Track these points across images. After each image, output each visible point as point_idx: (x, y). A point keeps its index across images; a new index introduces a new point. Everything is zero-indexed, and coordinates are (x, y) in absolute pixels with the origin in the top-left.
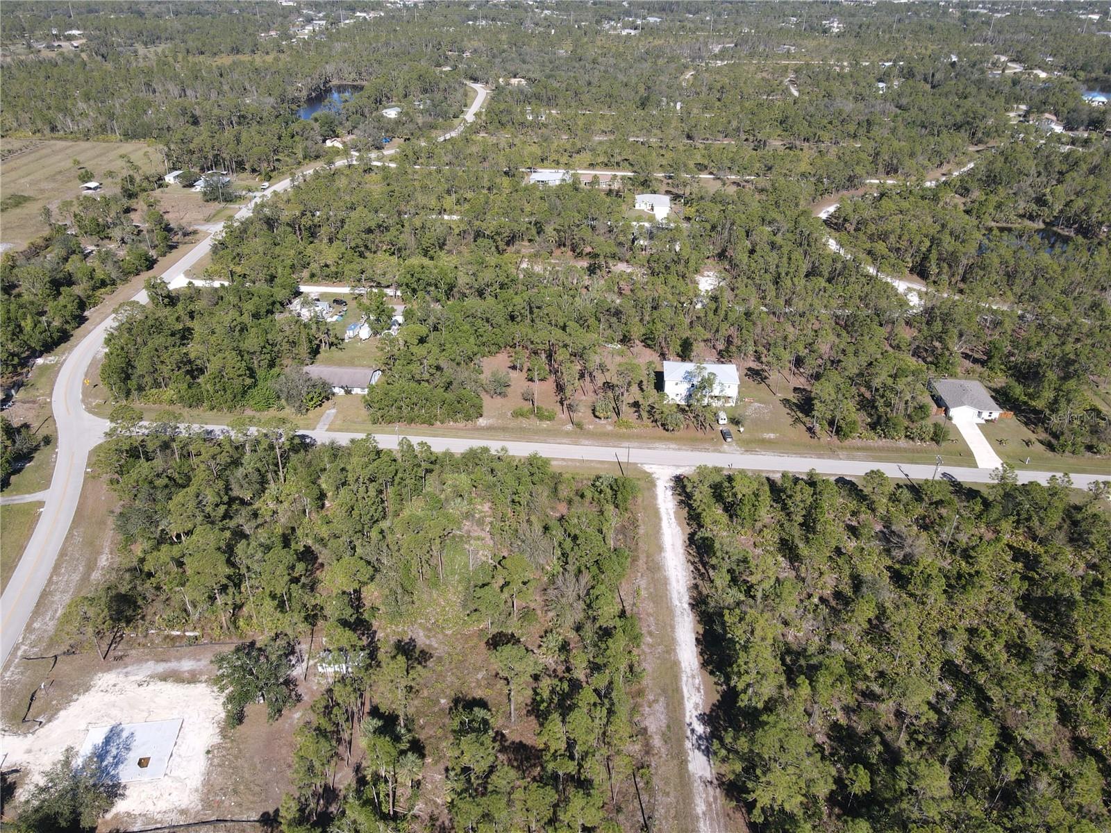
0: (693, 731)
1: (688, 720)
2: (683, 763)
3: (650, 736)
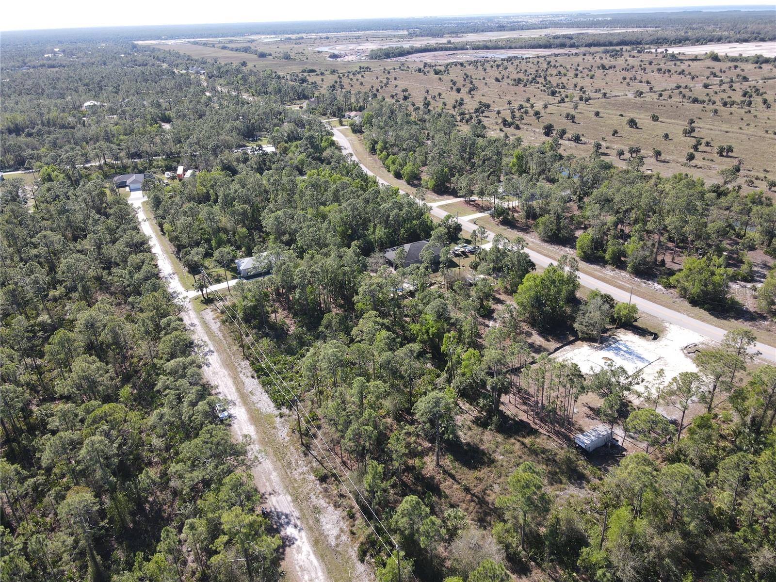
0: (296, 526)
2: (295, 499)
3: (329, 503)
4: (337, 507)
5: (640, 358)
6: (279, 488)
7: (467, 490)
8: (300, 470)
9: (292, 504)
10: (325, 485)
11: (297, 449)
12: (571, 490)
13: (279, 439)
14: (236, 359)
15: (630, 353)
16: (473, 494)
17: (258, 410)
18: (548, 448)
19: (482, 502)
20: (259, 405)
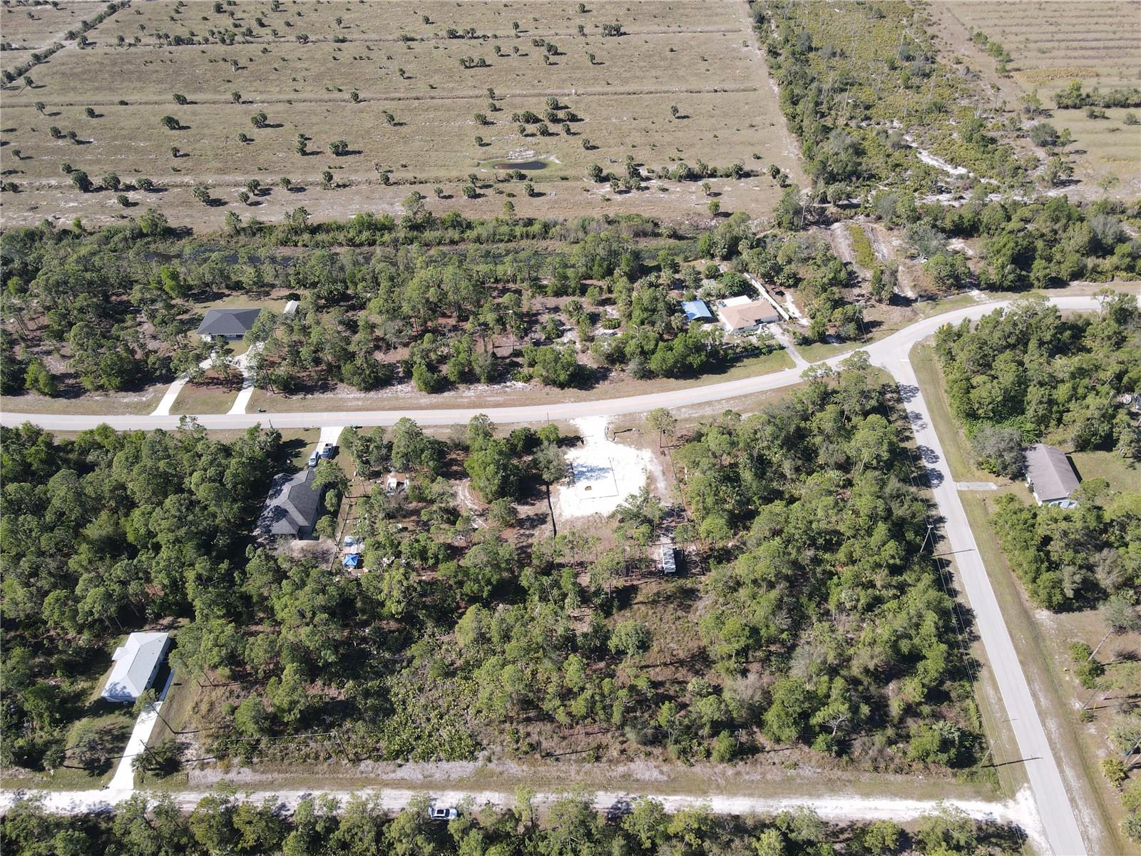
0: (635, 799)
2: (605, 788)
3: (625, 764)
4: (632, 760)
5: (600, 469)
7: (665, 664)
8: (573, 773)
10: (604, 759)
11: (546, 764)
12: (700, 605)
13: (520, 774)
14: (347, 772)
15: (592, 470)
16: (671, 664)
17: (462, 779)
18: (655, 591)
19: (682, 663)
20: (453, 776)
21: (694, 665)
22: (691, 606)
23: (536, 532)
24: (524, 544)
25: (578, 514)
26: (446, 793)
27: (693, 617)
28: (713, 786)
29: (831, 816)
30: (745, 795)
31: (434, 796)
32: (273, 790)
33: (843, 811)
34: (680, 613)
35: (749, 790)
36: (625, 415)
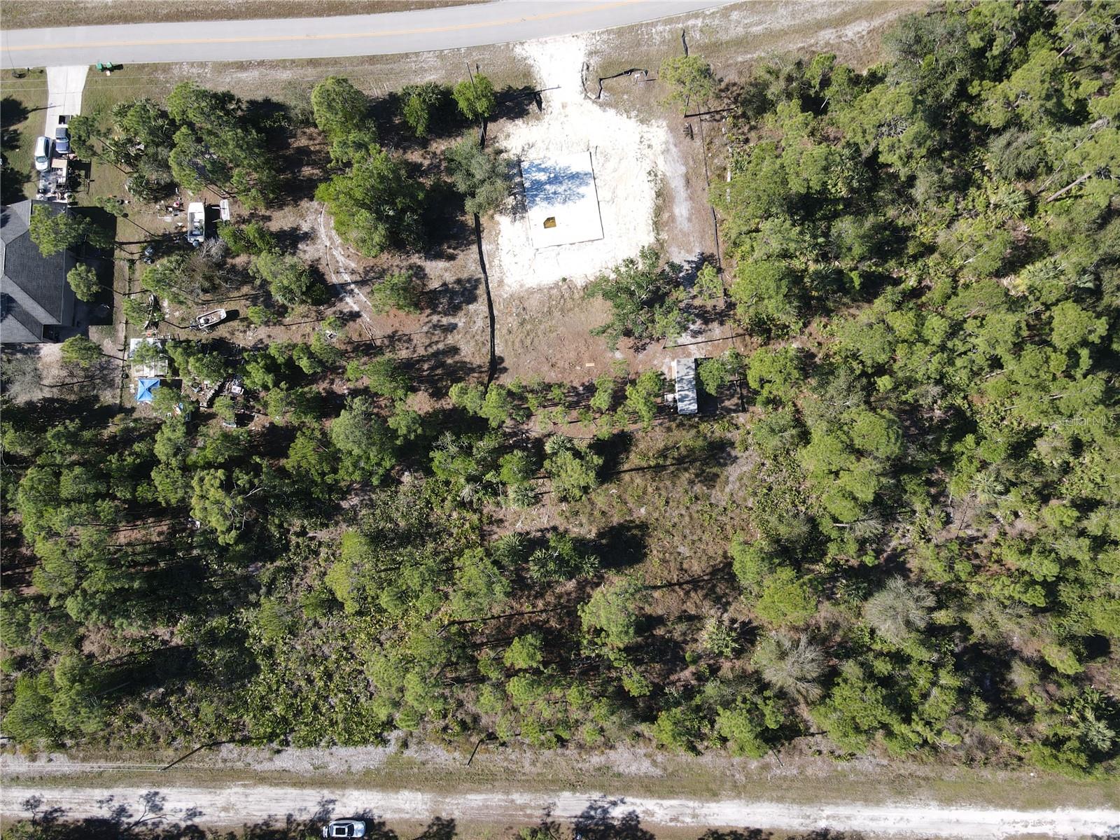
0: (614, 804)
1: (628, 799)
2: (573, 787)
3: (602, 753)
4: (612, 747)
5: (574, 177)
6: (544, 800)
8: (527, 764)
9: (578, 794)
10: (572, 745)
11: (487, 750)
12: (733, 472)
13: (451, 765)
14: (203, 761)
15: (556, 179)
16: (680, 584)
17: (367, 772)
18: (661, 445)
19: (695, 583)
20: (358, 767)
21: (714, 586)
22: (717, 476)
23: (460, 320)
24: (441, 346)
25: (531, 282)
26: (348, 792)
27: (720, 496)
28: (728, 785)
29: (892, 832)
30: (771, 800)
31: (333, 797)
32: (102, 786)
33: (911, 825)
34: (698, 488)
35: (780, 791)
36: (620, 32)
